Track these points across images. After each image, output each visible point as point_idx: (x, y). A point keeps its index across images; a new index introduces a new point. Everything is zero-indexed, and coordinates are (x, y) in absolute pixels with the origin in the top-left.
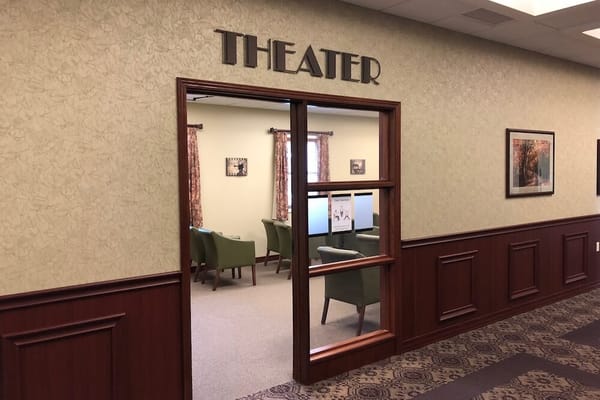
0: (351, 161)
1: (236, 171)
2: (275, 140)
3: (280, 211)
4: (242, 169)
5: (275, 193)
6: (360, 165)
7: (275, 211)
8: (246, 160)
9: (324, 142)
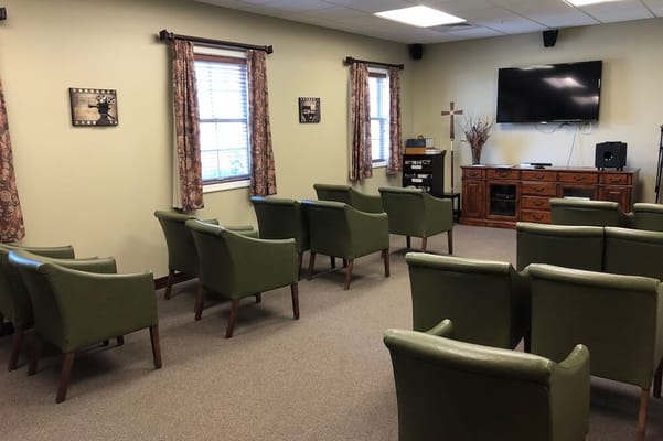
0: (301, 101)
1: (94, 116)
2: (171, 57)
3: (187, 192)
4: (106, 113)
5: (177, 160)
6: (313, 107)
7: (178, 192)
8: (113, 93)
9: (258, 64)
